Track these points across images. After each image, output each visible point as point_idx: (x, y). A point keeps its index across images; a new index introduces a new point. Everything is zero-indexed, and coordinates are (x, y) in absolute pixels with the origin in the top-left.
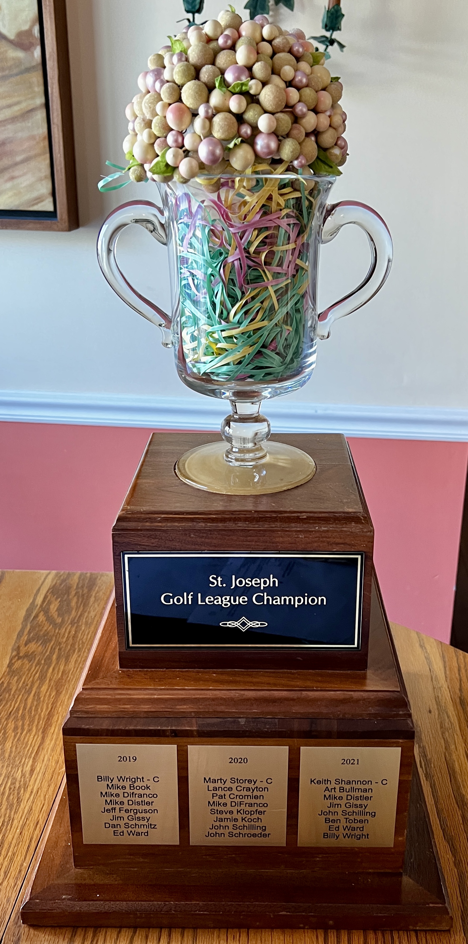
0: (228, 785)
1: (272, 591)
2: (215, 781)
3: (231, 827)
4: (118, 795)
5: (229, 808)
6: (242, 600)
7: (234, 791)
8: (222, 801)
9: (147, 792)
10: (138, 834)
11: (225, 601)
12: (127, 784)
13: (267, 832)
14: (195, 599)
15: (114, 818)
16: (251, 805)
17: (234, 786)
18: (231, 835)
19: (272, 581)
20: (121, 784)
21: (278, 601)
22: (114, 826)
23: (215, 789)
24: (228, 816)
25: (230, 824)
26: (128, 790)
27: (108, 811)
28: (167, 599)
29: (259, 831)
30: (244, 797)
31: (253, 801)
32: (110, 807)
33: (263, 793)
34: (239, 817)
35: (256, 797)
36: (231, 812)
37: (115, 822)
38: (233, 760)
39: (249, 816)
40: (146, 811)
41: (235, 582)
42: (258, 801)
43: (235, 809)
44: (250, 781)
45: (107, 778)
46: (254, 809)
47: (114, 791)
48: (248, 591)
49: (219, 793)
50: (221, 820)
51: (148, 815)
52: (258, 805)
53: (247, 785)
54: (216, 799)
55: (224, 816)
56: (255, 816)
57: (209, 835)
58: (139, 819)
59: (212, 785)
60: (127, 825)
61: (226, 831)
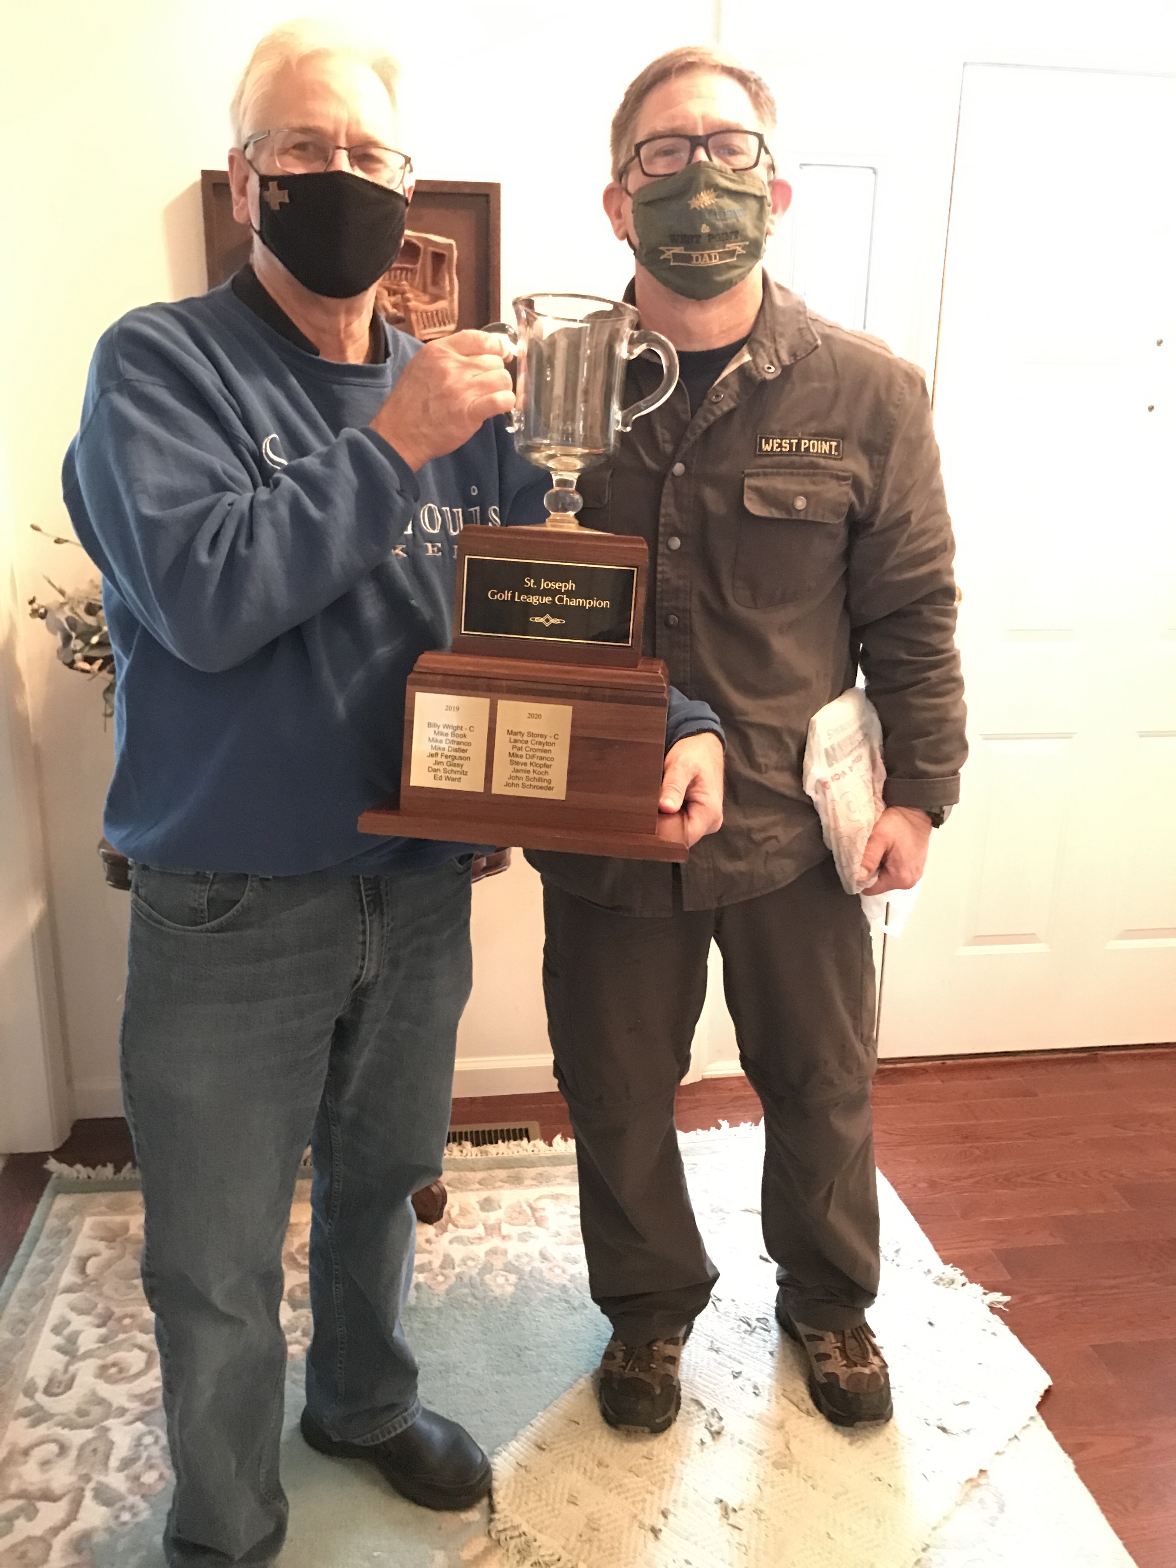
0: (525, 738)
1: (570, 594)
2: (516, 734)
3: (524, 778)
4: (441, 741)
5: (523, 760)
6: (547, 600)
7: (529, 745)
8: (519, 753)
9: (463, 740)
10: (454, 780)
11: (534, 600)
12: (449, 731)
13: (551, 785)
14: (513, 596)
15: (437, 763)
16: (542, 758)
17: (529, 739)
18: (524, 786)
19: (570, 586)
20: (445, 731)
21: (574, 603)
22: (435, 770)
23: (516, 741)
24: (523, 767)
25: (524, 775)
26: (450, 737)
27: (432, 755)
28: (493, 595)
29: (545, 784)
30: (537, 750)
31: (543, 755)
32: (434, 752)
33: (551, 748)
34: (531, 769)
35: (545, 751)
36: (525, 764)
37: (436, 767)
38: (531, 716)
39: (539, 769)
40: (461, 758)
41: (543, 585)
42: (546, 755)
43: (528, 761)
44: (542, 736)
45: (435, 725)
46: (542, 762)
47: (439, 738)
48: (553, 593)
49: (519, 745)
50: (518, 771)
51: (461, 762)
52: (547, 759)
53: (539, 739)
54: (515, 751)
55: (520, 767)
56: (543, 769)
57: (507, 785)
58: (455, 765)
59: (513, 737)
60: (445, 771)
61: (520, 782)
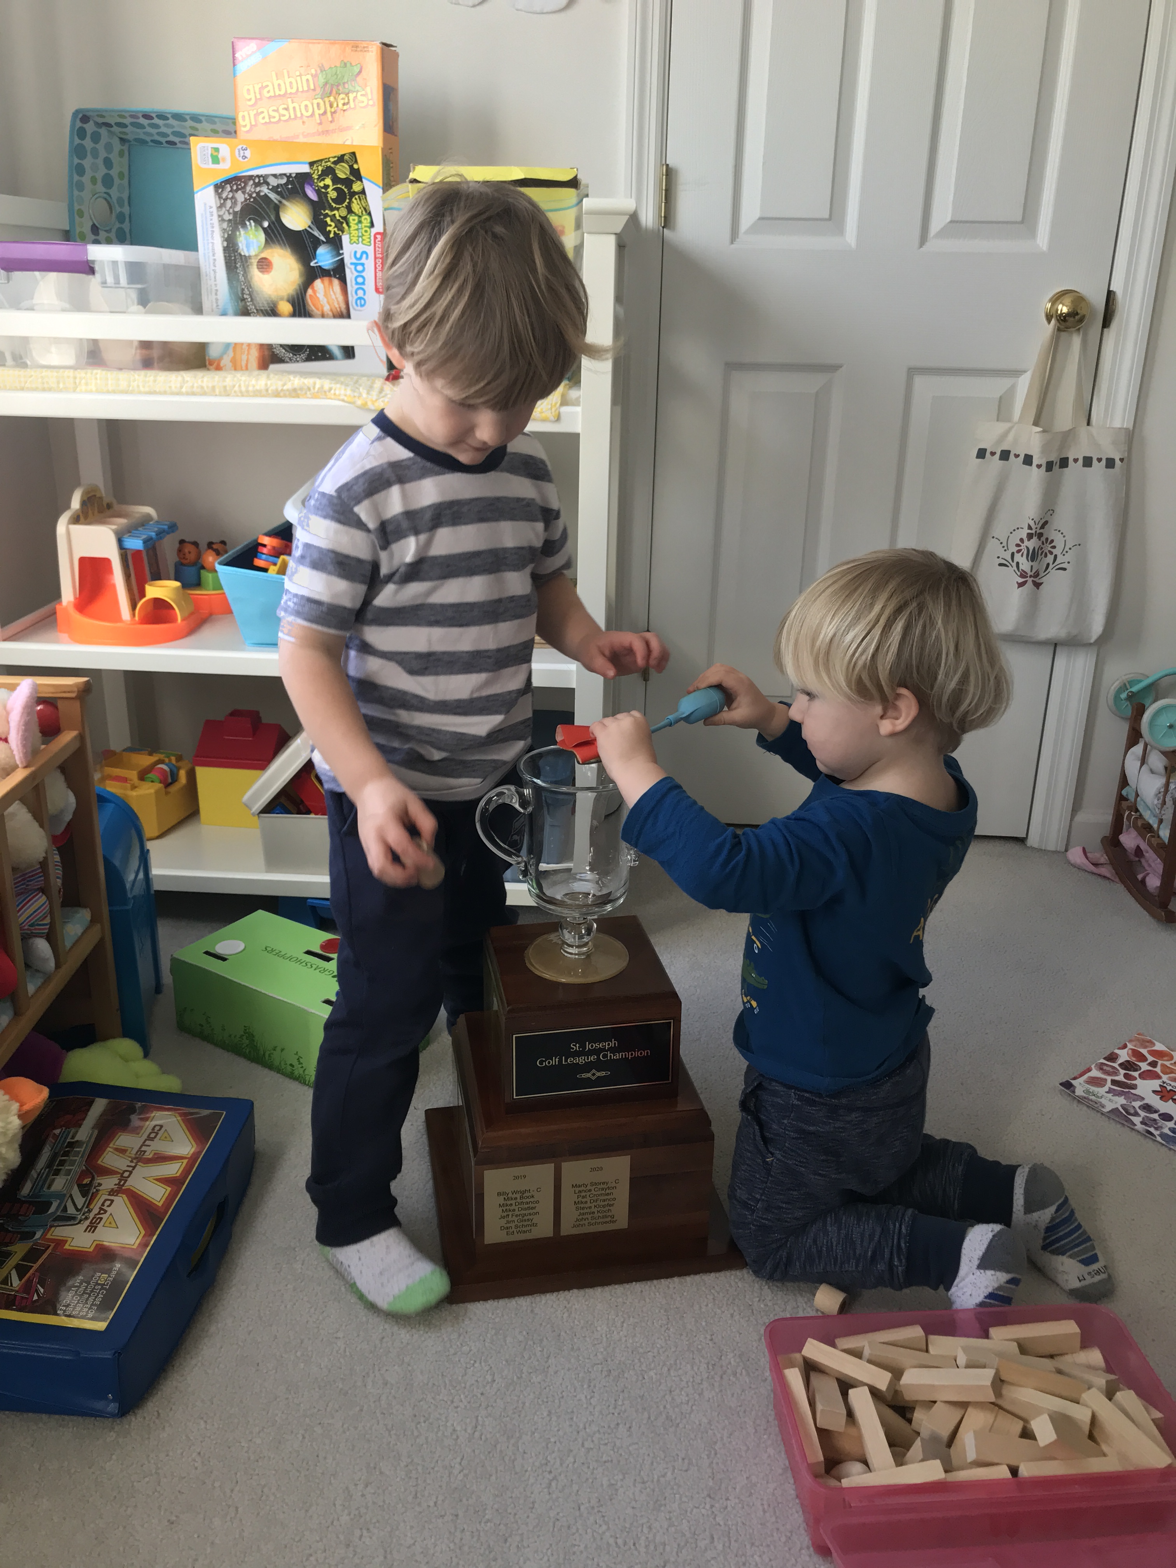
0: (589, 1187)
1: (613, 1050)
2: (580, 1186)
3: (590, 1219)
4: (511, 1205)
5: (589, 1205)
6: (592, 1058)
7: (593, 1192)
8: (584, 1200)
9: (532, 1200)
10: (525, 1232)
11: (581, 1060)
12: (518, 1196)
13: (614, 1219)
14: (560, 1061)
15: (508, 1222)
16: (604, 1200)
17: (592, 1188)
18: (590, 1224)
19: (613, 1043)
20: (514, 1196)
21: (618, 1056)
22: (507, 1228)
23: (580, 1192)
24: (588, 1210)
25: (589, 1216)
26: (518, 1200)
27: (503, 1217)
28: (541, 1063)
29: (609, 1219)
30: (599, 1195)
31: (606, 1197)
32: (505, 1214)
33: (612, 1191)
34: (596, 1210)
35: (608, 1194)
36: (590, 1207)
37: (508, 1225)
38: (593, 1170)
39: (603, 1209)
40: (530, 1214)
41: (588, 1046)
42: (609, 1197)
43: (592, 1205)
44: (604, 1183)
45: (504, 1193)
46: (606, 1203)
47: (509, 1202)
48: (597, 1052)
49: (583, 1194)
50: (583, 1214)
51: (531, 1217)
52: (609, 1200)
53: (602, 1186)
54: (580, 1199)
55: (585, 1211)
56: (607, 1208)
57: (574, 1226)
58: (525, 1220)
59: (577, 1190)
60: (517, 1227)
61: (586, 1222)
